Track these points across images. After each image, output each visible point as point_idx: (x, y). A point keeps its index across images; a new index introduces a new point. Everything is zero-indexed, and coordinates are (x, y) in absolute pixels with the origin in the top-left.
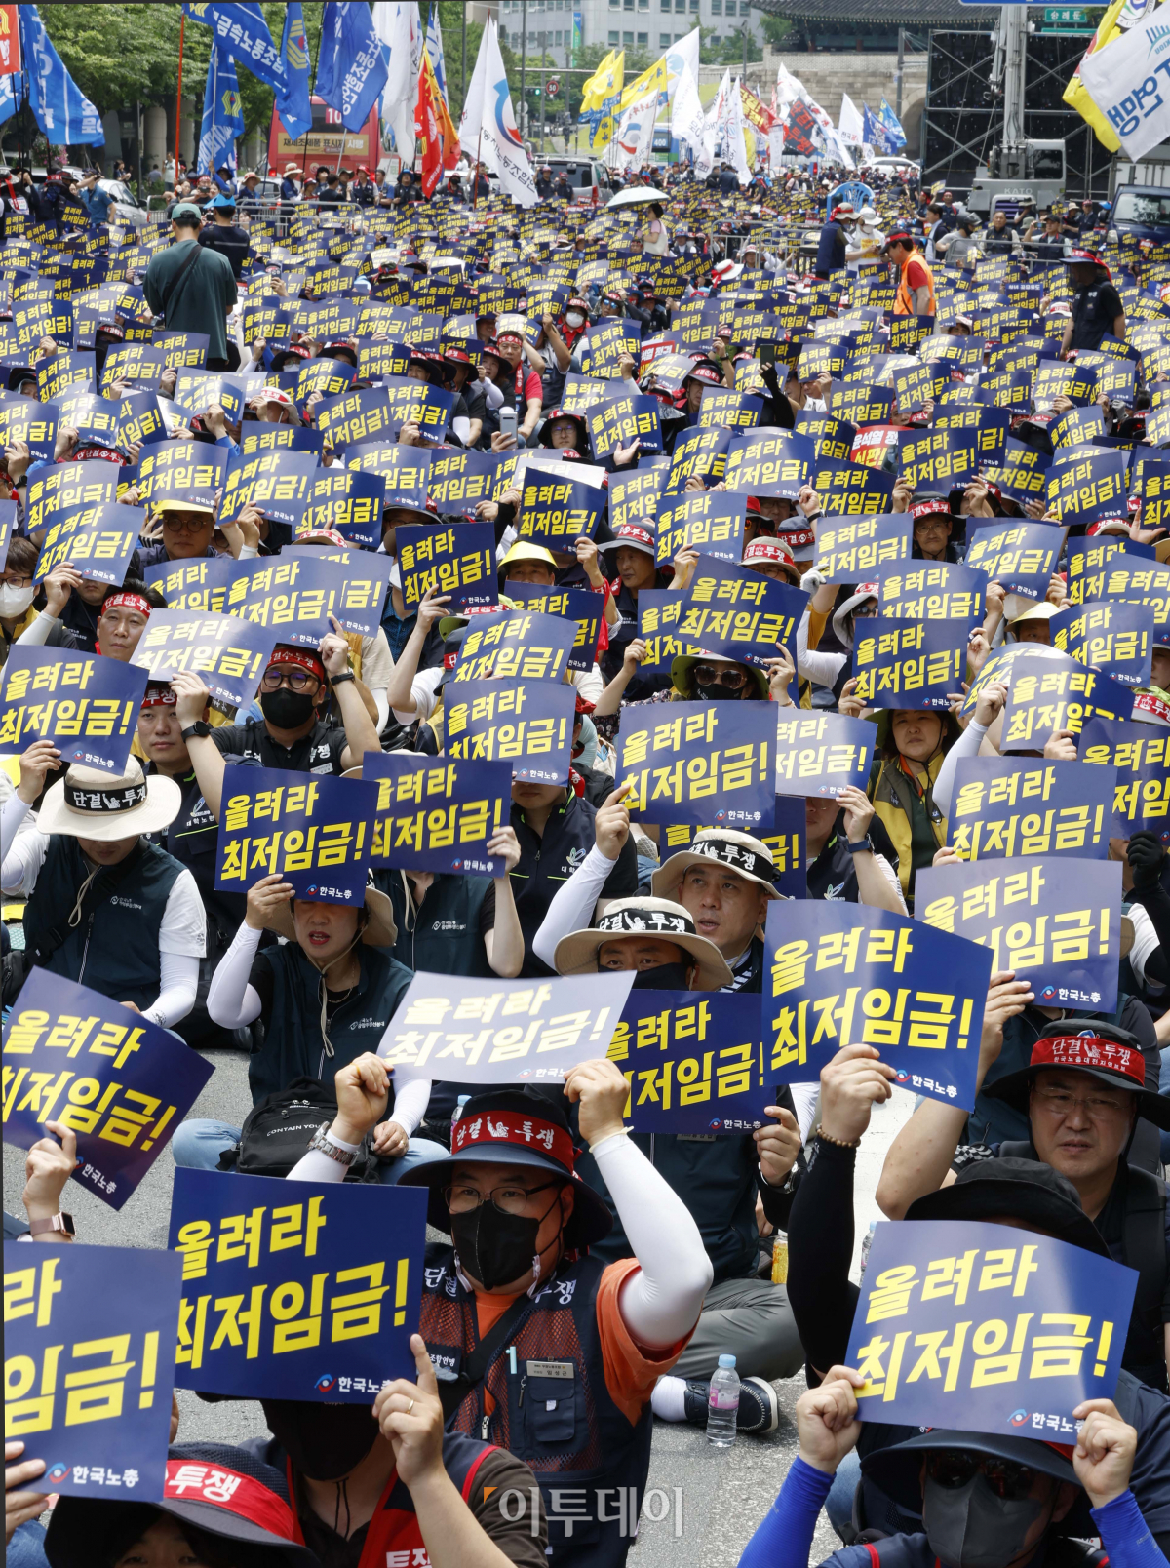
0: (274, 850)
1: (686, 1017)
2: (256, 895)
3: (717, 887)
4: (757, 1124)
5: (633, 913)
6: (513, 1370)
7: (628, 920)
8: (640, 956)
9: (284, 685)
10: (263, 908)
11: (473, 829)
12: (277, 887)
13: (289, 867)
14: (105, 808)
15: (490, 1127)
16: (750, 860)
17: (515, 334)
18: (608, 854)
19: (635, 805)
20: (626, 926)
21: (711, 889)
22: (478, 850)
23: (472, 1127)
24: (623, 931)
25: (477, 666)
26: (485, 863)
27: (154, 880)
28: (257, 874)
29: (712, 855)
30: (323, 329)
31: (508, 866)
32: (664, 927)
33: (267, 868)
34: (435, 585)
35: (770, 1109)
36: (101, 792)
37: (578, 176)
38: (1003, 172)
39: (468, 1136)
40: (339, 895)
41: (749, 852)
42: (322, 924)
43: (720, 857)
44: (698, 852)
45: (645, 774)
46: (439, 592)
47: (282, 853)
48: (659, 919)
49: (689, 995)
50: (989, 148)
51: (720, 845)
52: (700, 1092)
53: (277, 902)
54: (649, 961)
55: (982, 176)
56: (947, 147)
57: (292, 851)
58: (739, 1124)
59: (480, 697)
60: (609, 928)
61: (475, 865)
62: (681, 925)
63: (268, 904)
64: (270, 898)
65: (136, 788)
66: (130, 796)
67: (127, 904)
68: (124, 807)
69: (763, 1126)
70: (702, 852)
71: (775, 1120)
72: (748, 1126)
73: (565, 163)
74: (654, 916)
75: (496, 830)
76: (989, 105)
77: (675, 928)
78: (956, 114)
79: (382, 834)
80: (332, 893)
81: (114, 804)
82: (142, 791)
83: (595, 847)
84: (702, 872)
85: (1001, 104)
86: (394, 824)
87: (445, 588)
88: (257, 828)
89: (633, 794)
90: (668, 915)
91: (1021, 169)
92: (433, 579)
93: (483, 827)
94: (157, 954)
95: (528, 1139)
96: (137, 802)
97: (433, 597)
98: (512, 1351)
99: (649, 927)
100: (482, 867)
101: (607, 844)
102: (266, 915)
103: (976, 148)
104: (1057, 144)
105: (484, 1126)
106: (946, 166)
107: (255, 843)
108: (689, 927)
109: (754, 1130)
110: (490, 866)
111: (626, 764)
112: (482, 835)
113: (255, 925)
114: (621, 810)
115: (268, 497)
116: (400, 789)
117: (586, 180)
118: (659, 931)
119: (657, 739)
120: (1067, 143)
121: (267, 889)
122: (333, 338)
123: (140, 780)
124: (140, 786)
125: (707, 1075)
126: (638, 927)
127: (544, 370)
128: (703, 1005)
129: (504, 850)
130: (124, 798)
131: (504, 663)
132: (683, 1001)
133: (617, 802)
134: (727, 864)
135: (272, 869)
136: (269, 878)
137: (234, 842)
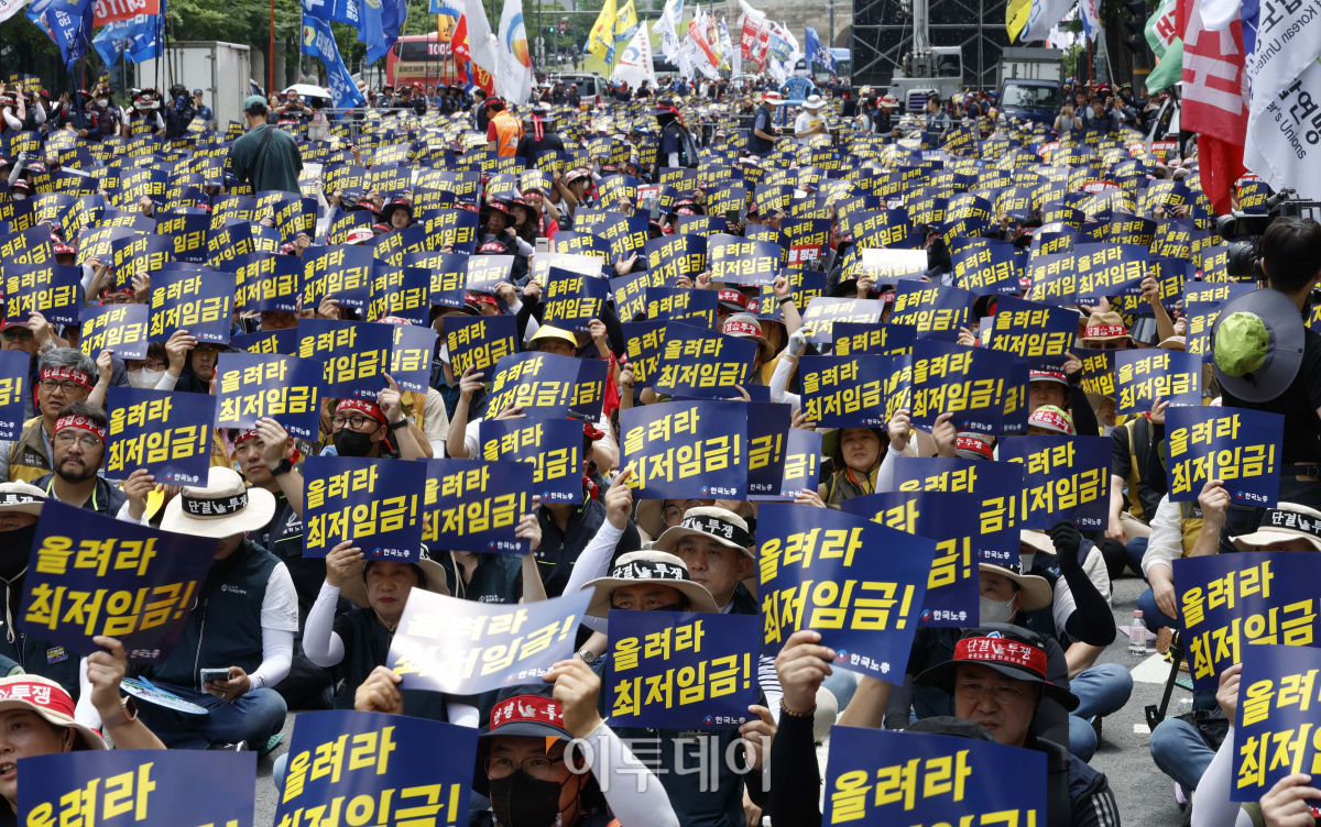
0: (345, 522)
1: (684, 633)
2: (333, 559)
3: (704, 553)
4: (742, 719)
5: (641, 564)
7: (637, 570)
8: (647, 599)
9: (347, 426)
10: (338, 569)
11: (504, 516)
12: (349, 551)
13: (357, 534)
14: (214, 513)
15: (520, 709)
16: (729, 530)
17: (536, 191)
18: (617, 525)
19: (636, 484)
20: (636, 575)
21: (699, 555)
22: (508, 533)
23: (506, 709)
24: (632, 578)
25: (503, 399)
26: (514, 544)
27: (256, 570)
28: (333, 541)
29: (698, 528)
30: (384, 186)
31: (532, 546)
32: (666, 575)
33: (341, 536)
34: (472, 366)
35: (752, 707)
36: (211, 500)
37: (585, 87)
38: (915, 72)
39: (503, 716)
40: (400, 554)
41: (728, 524)
42: (390, 591)
43: (705, 529)
44: (687, 526)
45: (643, 460)
46: (474, 371)
47: (352, 524)
48: (662, 569)
49: (687, 615)
51: (704, 519)
52: (696, 694)
53: (350, 563)
54: (653, 603)
55: (898, 76)
56: (870, 54)
57: (360, 521)
58: (727, 720)
59: (506, 434)
60: (622, 576)
61: (507, 545)
62: (679, 573)
63: (342, 565)
64: (344, 560)
65: (239, 497)
66: (234, 503)
67: (234, 590)
68: (230, 512)
69: (747, 721)
70: (691, 526)
71: (756, 716)
72: (734, 722)
73: (573, 78)
74: (658, 566)
75: (522, 518)
76: (902, 22)
77: (674, 576)
78: (877, 30)
79: (431, 522)
80: (394, 553)
81: (221, 509)
82: (243, 499)
83: (606, 520)
84: (691, 542)
85: (911, 21)
86: (440, 515)
87: (479, 367)
88: (332, 504)
89: (634, 476)
90: (669, 565)
91: (929, 70)
92: (470, 359)
93: (511, 515)
94: (260, 630)
95: (551, 718)
96: (240, 507)
97: (470, 373)
99: (654, 575)
100: (512, 547)
101: (616, 517)
102: (341, 574)
103: (893, 55)
104: (956, 50)
105: (516, 707)
107: (331, 517)
108: (685, 575)
109: (740, 724)
110: (518, 546)
111: (627, 453)
112: (511, 521)
113: (334, 583)
114: (624, 489)
115: (340, 289)
116: (445, 486)
117: (591, 90)
118: (662, 579)
119: (651, 432)
120: (963, 49)
121: (340, 554)
122: (393, 194)
123: (242, 490)
124: (242, 495)
125: (702, 680)
126: (645, 575)
127: (561, 219)
128: (698, 624)
129: (528, 533)
130: (228, 504)
131: (523, 396)
132: (682, 620)
133: (622, 483)
134: (710, 535)
135: (344, 537)
136: (342, 544)
137: (314, 518)
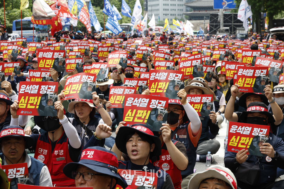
6: (177, 137)
9: (129, 72)
15: (172, 101)
38: (221, 32)
50: (218, 29)
55: (218, 33)
56: (212, 29)
68: (105, 81)
76: (218, 23)
78: (214, 25)
85: (220, 23)
91: (223, 32)
95: (178, 102)
98: (176, 134)
103: (217, 29)
104: (228, 28)
106: (212, 32)
120: (230, 28)
